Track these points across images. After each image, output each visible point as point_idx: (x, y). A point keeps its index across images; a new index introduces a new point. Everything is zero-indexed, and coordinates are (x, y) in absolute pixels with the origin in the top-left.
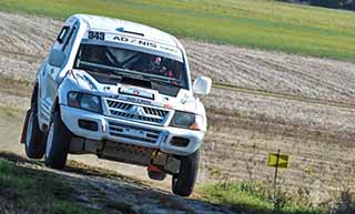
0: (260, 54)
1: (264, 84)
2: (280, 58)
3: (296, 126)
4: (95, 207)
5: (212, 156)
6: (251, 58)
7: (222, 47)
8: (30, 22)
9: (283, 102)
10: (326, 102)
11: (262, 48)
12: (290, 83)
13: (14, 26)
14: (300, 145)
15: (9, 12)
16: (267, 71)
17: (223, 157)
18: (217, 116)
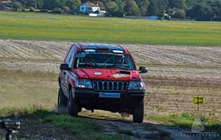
0: (174, 48)
1: (178, 62)
2: (185, 49)
3: (197, 81)
4: (114, 134)
5: (158, 101)
6: (170, 50)
7: (155, 46)
8: (59, 44)
9: (189, 70)
10: (209, 68)
11: (175, 44)
12: (192, 60)
13: (51, 47)
14: (201, 91)
15: (48, 41)
16: (179, 56)
17: (163, 101)
18: (157, 81)
